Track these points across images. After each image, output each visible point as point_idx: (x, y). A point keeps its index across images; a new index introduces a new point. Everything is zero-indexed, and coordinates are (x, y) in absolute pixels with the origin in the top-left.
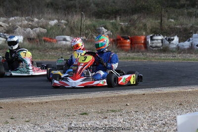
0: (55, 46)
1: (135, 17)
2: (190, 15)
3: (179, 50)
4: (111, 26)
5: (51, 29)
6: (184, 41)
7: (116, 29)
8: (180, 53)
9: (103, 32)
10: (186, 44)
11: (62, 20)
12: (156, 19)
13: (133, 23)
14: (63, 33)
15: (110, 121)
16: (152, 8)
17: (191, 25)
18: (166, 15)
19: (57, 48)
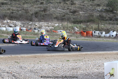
0: (57, 34)
1: (88, 24)
2: (110, 24)
3: (105, 37)
4: (79, 27)
5: (56, 27)
6: (107, 34)
7: (81, 28)
8: (105, 38)
9: (76, 29)
10: (108, 35)
11: (60, 24)
12: (97, 25)
13: (87, 26)
14: (60, 29)
15: (78, 64)
17: (110, 27)
18: (100, 23)
19: (58, 35)
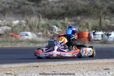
4: (61, 25)
5: (14, 27)
7: (65, 28)
9: (55, 29)
11: (22, 20)
16: (91, 11)
